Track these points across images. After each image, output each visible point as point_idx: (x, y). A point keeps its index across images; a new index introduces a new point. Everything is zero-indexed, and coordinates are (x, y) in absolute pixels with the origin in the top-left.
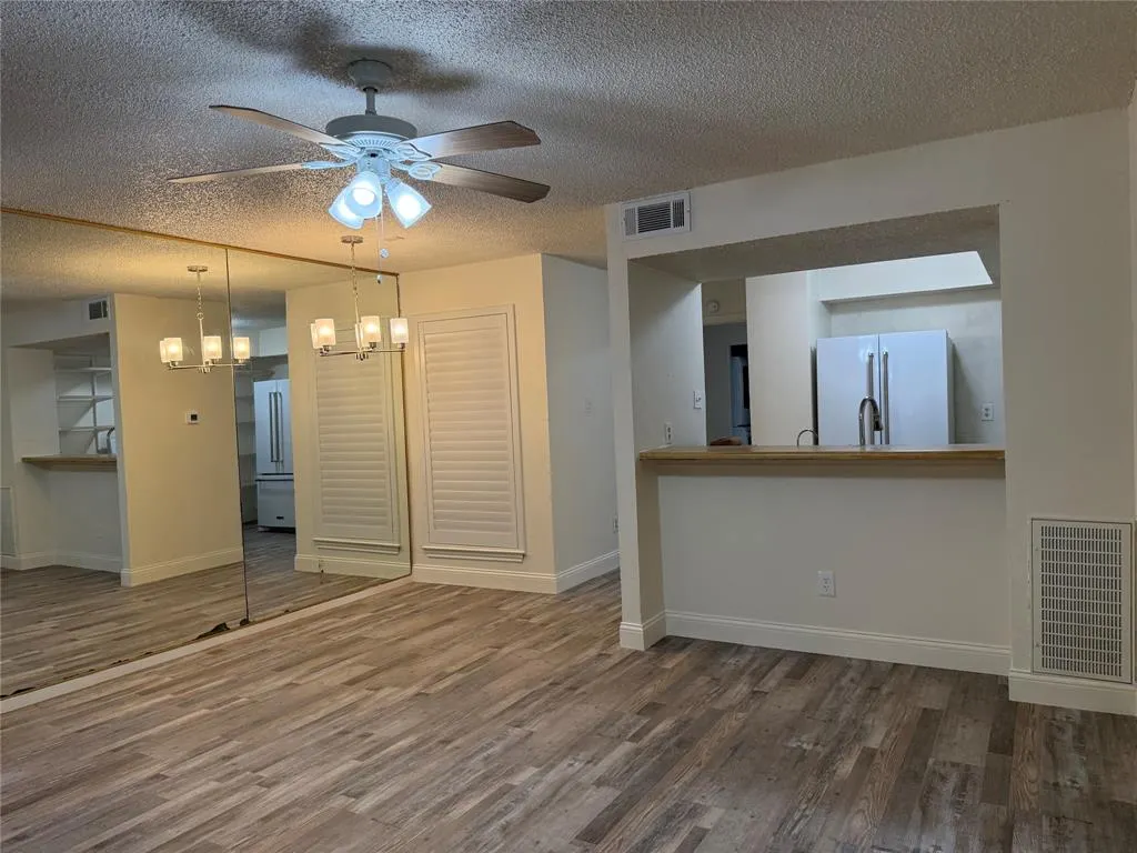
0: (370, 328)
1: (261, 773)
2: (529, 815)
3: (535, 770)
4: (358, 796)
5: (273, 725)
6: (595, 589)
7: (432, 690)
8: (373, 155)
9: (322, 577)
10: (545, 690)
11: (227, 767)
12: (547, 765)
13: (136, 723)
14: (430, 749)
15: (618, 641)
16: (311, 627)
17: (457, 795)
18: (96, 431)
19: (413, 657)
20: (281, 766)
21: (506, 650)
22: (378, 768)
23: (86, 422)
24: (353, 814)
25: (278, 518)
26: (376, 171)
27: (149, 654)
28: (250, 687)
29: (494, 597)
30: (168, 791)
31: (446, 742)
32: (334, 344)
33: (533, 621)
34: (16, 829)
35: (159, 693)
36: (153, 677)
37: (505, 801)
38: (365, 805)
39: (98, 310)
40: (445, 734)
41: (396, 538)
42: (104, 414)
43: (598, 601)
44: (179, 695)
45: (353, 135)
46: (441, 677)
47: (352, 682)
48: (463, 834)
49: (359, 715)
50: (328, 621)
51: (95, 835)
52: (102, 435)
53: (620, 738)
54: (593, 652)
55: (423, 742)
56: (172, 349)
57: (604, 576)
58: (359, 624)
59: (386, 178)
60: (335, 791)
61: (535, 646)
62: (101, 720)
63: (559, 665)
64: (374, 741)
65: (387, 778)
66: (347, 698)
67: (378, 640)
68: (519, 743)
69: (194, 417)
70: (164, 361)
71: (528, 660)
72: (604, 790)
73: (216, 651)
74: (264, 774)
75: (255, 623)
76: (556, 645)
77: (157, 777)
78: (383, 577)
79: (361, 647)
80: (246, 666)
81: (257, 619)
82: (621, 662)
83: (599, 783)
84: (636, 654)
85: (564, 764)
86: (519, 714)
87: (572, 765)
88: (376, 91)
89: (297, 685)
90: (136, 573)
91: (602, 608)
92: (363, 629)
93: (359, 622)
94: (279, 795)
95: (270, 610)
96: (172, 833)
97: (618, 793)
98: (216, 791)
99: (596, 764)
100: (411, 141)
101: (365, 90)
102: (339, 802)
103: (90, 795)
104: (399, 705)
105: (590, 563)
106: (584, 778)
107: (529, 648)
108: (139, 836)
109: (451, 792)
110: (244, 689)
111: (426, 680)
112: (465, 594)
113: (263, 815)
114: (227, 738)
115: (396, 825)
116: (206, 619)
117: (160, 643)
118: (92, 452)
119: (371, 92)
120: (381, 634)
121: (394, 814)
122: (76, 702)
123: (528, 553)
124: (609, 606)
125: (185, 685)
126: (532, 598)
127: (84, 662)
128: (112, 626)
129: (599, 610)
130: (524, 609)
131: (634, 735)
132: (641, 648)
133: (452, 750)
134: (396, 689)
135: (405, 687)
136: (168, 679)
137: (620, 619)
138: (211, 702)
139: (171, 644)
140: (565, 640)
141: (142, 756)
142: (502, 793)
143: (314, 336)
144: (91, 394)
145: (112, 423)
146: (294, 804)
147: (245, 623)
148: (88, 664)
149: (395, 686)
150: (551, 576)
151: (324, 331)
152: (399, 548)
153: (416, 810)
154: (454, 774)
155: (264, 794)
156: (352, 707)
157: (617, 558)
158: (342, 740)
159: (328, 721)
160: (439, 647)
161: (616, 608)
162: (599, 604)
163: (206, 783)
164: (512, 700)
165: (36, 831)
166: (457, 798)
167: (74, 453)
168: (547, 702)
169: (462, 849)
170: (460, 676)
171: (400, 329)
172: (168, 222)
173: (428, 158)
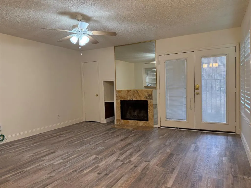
3: (55, 163)
4: (96, 158)
20: (119, 164)
22: (93, 164)
24: (96, 155)
37: (66, 157)
38: (94, 156)
40: (75, 174)
49: (104, 183)
53: (26, 172)
55: (82, 171)
60: (102, 159)
64: (96, 171)
94: (114, 158)
102: (100, 157)
109: (76, 159)
115: (87, 153)
133: (74, 168)
142: (65, 159)
153: (84, 156)
154: (75, 162)
163: (134, 160)
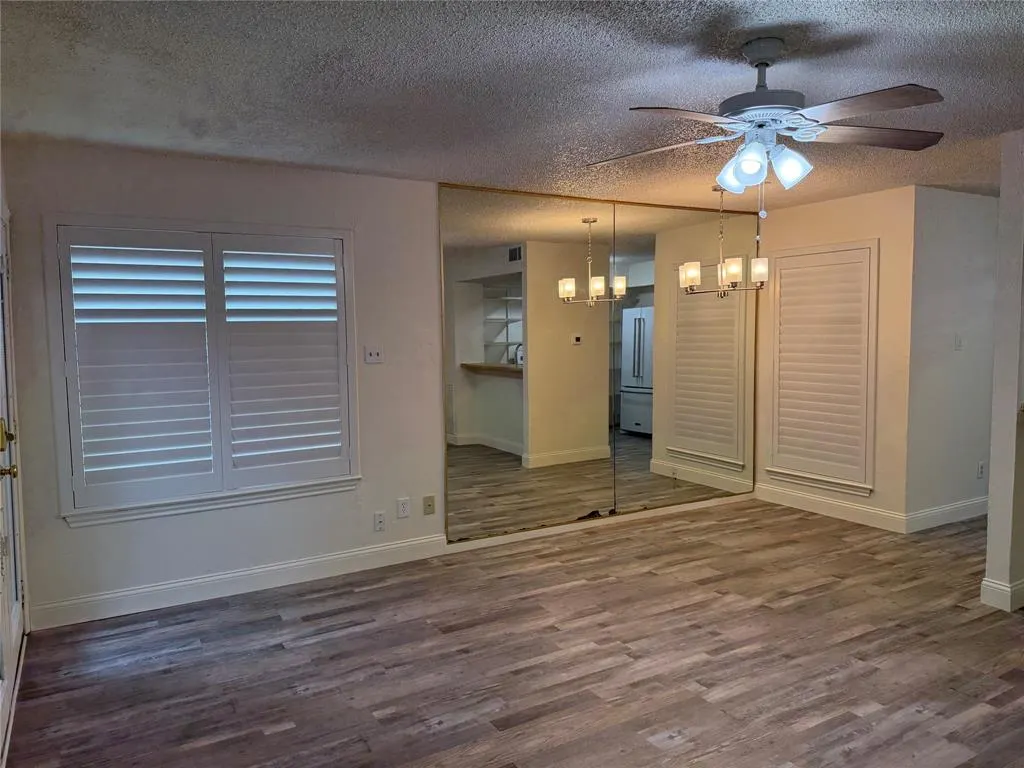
0: (732, 269)
1: (629, 645)
2: (873, 749)
3: (880, 707)
4: (710, 685)
5: (638, 606)
6: (951, 536)
7: (775, 605)
8: (761, 126)
9: (675, 482)
10: (891, 631)
11: (603, 633)
12: (893, 705)
13: (535, 580)
14: (773, 661)
15: (979, 595)
16: (665, 525)
17: (800, 710)
18: (508, 345)
19: (756, 571)
20: (644, 644)
21: (849, 582)
22: (726, 665)
23: (501, 339)
24: (704, 701)
25: (637, 424)
26: (763, 141)
27: (543, 526)
28: (618, 568)
29: (835, 527)
30: (561, 641)
31: (788, 657)
32: (699, 283)
33: (879, 557)
34: (463, 643)
35: (550, 559)
36: (547, 545)
37: (848, 729)
38: (716, 695)
39: (515, 254)
40: (787, 649)
41: (741, 457)
42: (515, 332)
43: (955, 549)
44: (566, 564)
45: (743, 111)
46: (784, 595)
47: (702, 582)
48: (805, 747)
50: (679, 522)
51: (512, 663)
52: (512, 349)
53: (977, 698)
54: (947, 602)
55: (768, 652)
56: (567, 287)
57: (963, 523)
58: (707, 530)
59: (771, 146)
60: (688, 676)
61: (880, 583)
62: (511, 572)
63: (906, 608)
64: (722, 641)
65: (734, 677)
66: (698, 596)
67: (724, 548)
68: (862, 676)
69: (578, 339)
70: (561, 296)
71: (873, 596)
72: (955, 747)
73: (591, 532)
74: (633, 646)
75: (620, 514)
76: (904, 587)
77: (552, 628)
78: (726, 489)
79: (708, 551)
80: (614, 550)
81: (622, 510)
82: (980, 619)
83: (952, 737)
84: (998, 614)
85: (913, 709)
86: (863, 648)
87: (919, 712)
88: (767, 65)
89: (655, 574)
90: (533, 459)
91: (958, 557)
92: (712, 535)
93: (708, 527)
94: (643, 668)
95: (631, 504)
96: (564, 677)
97: (973, 755)
98: (593, 651)
99: (948, 717)
100: (802, 112)
101: (756, 66)
103: (508, 630)
104: (744, 612)
105: (947, 508)
106: (934, 729)
107: (874, 584)
108: (541, 672)
109: (794, 706)
110: (612, 569)
111: (769, 595)
112: (806, 519)
113: (632, 682)
114: (604, 608)
115: (743, 722)
116: (583, 504)
117: (550, 517)
118: (504, 362)
119: (762, 68)
120: (726, 543)
121: (740, 712)
122: (495, 555)
123: (876, 489)
124: (969, 555)
125: (569, 557)
126: (877, 534)
127: (499, 524)
128: (515, 498)
129: (955, 559)
130: (868, 543)
131: (994, 699)
132: (1007, 609)
133: (793, 667)
134: (740, 597)
135: (750, 597)
136: (557, 549)
137: (982, 573)
138: (590, 575)
139: (558, 521)
140: (915, 583)
141: (541, 608)
142: (845, 720)
143: (682, 276)
144: (505, 317)
145: (520, 340)
146: (657, 678)
147: (613, 513)
148: (504, 526)
149: (740, 594)
150: (901, 516)
151: (690, 273)
152: (743, 467)
153: (761, 713)
154: (797, 689)
155: (632, 663)
156: (701, 605)
157: (985, 504)
158: (694, 633)
159: (684, 613)
160: (782, 565)
161: (976, 559)
162: (955, 553)
163: (588, 642)
164: (857, 632)
165: (476, 649)
166: (800, 712)
167: (492, 363)
168: (894, 643)
169: (804, 761)
170: (803, 598)
171: (760, 269)
172: (573, 187)
173: (815, 124)
